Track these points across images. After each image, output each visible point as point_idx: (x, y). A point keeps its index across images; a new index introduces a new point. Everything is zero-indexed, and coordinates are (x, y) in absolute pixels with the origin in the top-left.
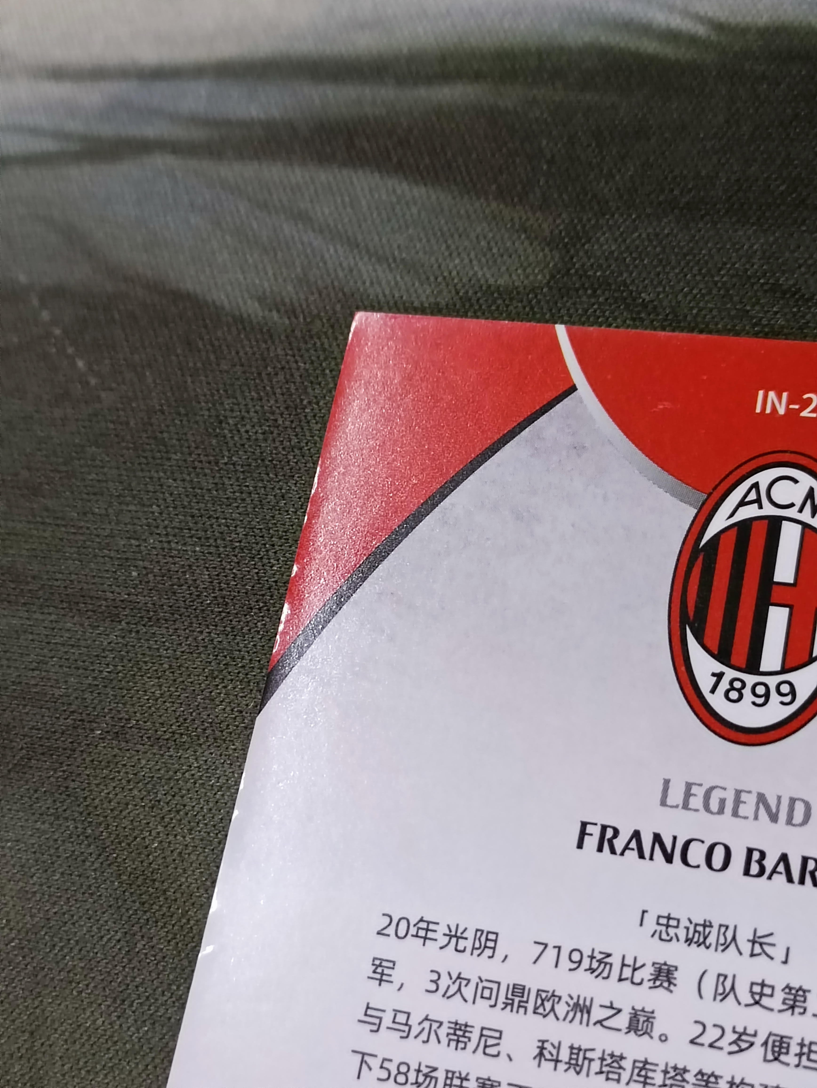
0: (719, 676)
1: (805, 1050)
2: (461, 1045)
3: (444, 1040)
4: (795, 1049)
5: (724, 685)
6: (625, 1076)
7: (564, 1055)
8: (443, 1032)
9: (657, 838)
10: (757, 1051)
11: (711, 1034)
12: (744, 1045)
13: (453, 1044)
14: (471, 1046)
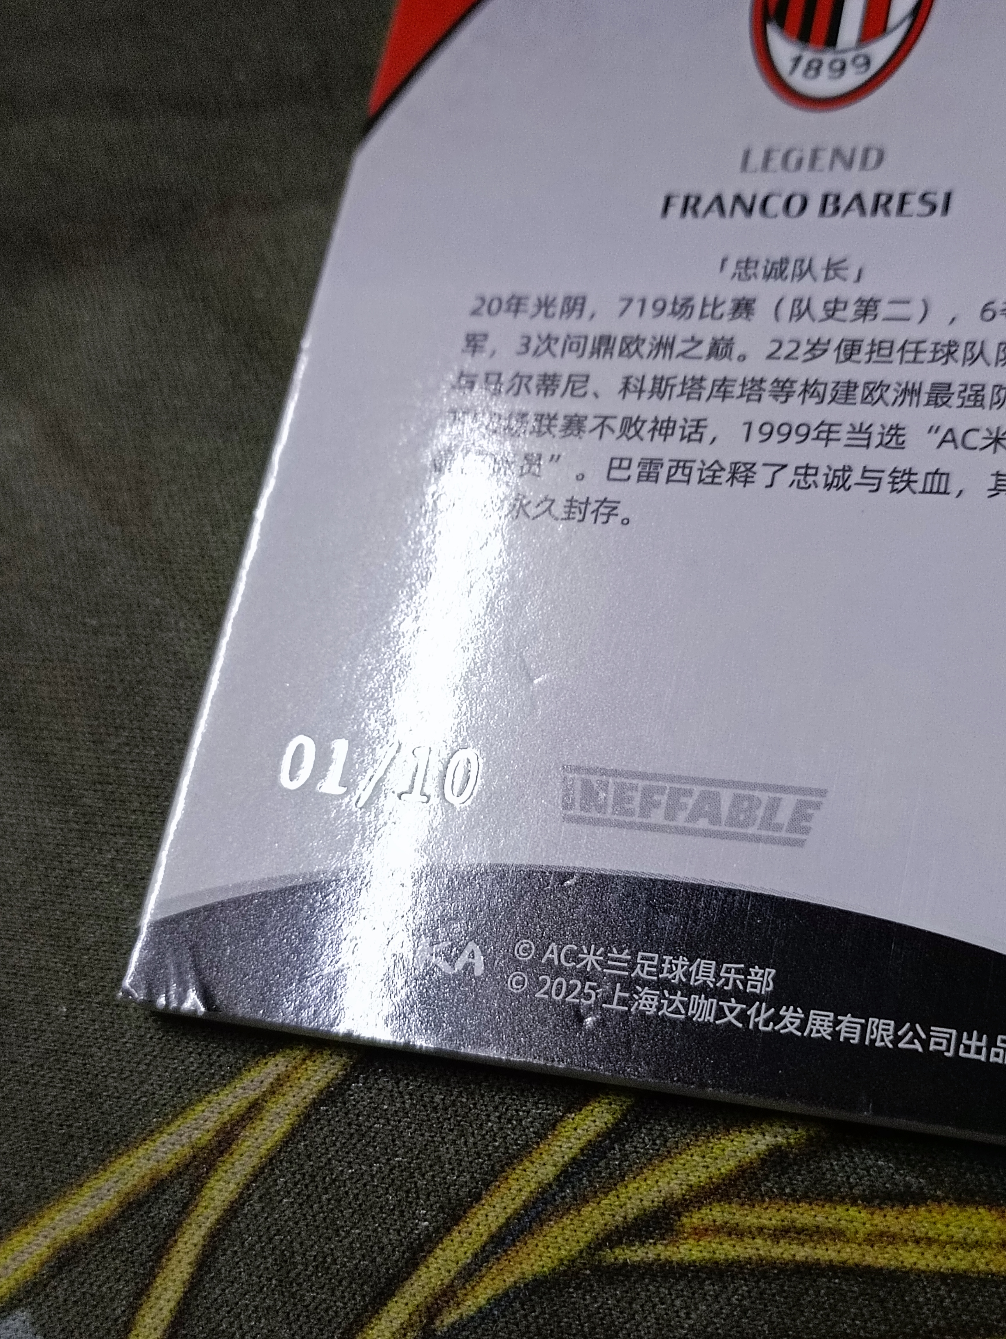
0: (797, 60)
1: (876, 348)
2: (549, 392)
3: (534, 390)
4: (866, 348)
5: (803, 65)
6: (706, 394)
7: (648, 385)
8: (533, 384)
9: (738, 198)
10: (831, 355)
11: (788, 348)
12: (818, 353)
13: (542, 392)
14: (559, 391)
